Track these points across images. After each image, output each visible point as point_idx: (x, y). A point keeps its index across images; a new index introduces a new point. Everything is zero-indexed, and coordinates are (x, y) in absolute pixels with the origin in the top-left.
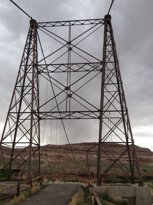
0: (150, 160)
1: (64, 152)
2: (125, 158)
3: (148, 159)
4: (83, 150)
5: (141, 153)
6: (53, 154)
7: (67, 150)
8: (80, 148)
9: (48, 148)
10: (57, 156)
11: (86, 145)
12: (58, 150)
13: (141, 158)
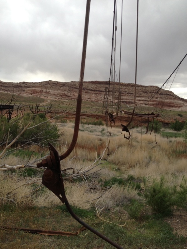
0: (172, 105)
1: (70, 90)
2: (142, 101)
3: (170, 103)
4: (93, 89)
5: (163, 96)
6: (55, 92)
7: (73, 88)
8: (90, 88)
9: (50, 85)
10: (60, 95)
11: (97, 84)
12: (62, 88)
13: (162, 102)
